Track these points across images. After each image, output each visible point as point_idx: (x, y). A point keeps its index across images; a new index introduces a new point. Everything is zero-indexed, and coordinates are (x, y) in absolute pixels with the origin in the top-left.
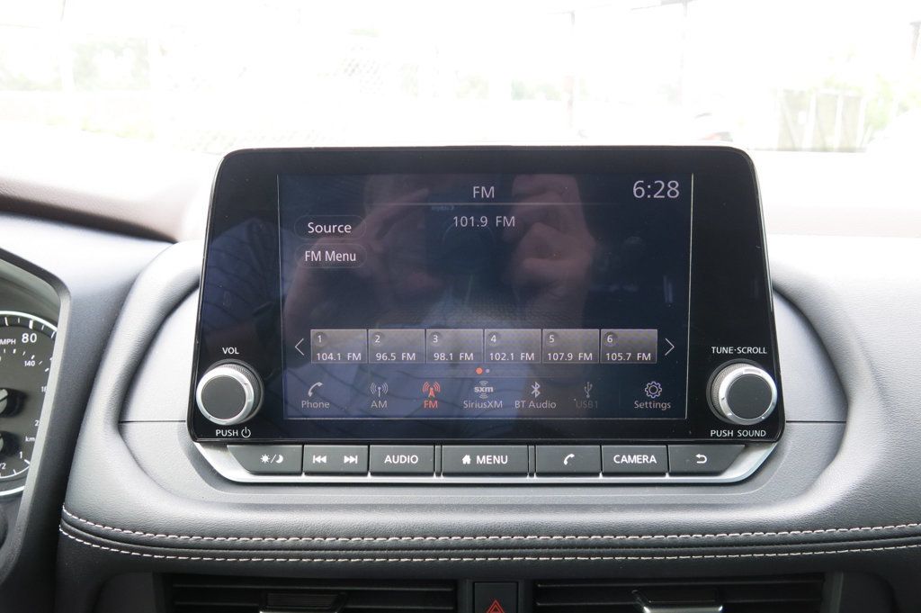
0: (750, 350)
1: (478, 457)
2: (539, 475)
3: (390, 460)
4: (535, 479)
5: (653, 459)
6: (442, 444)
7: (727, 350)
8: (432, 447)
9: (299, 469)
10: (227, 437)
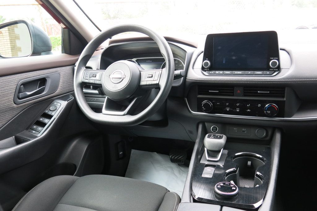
3: (226, 73)
4: (245, 75)
5: (261, 73)
6: (233, 71)
7: (273, 58)
9: (215, 74)
10: (206, 70)
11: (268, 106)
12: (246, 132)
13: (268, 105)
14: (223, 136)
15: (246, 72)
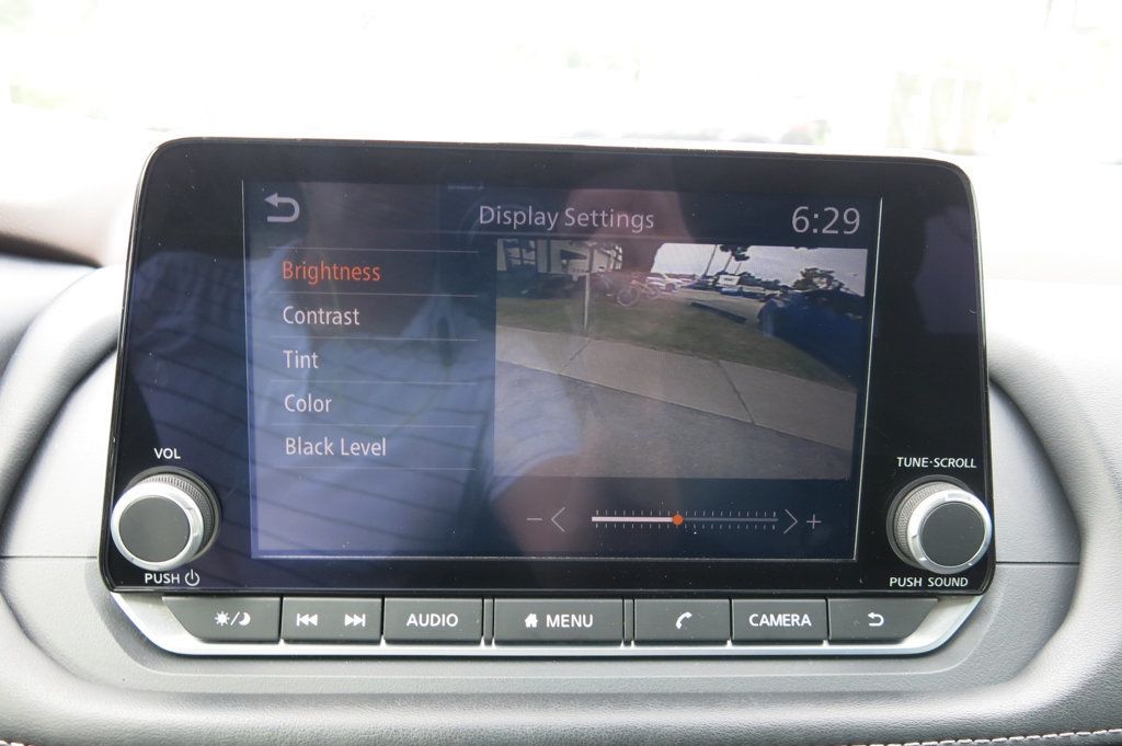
0: (952, 462)
1: (549, 617)
2: (639, 643)
3: (415, 622)
4: (633, 650)
5: (807, 620)
6: (494, 596)
7: (920, 462)
8: (480, 601)
9: (274, 635)
10: (162, 584)
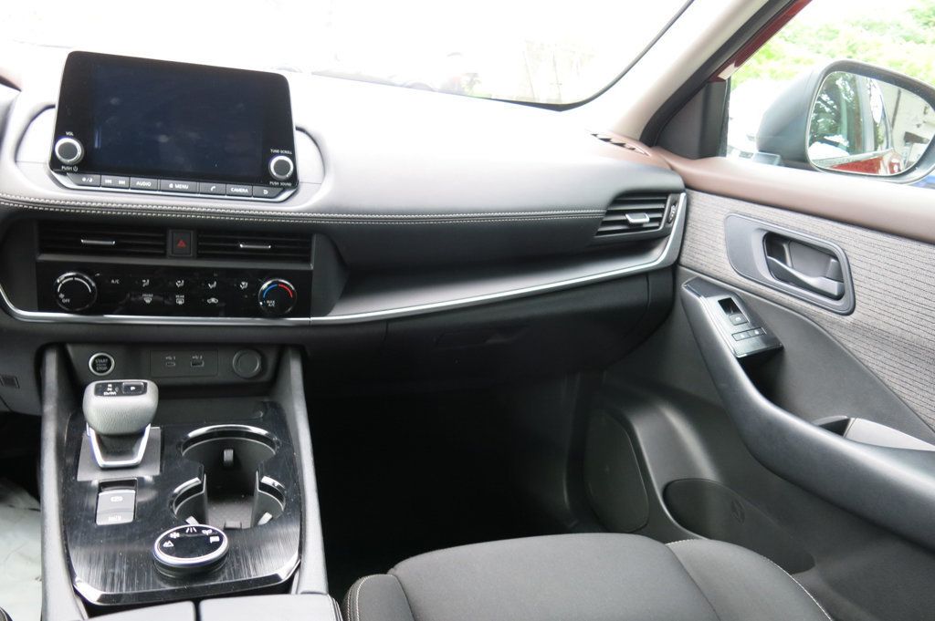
2: (201, 194)
3: (139, 184)
4: (199, 196)
5: (247, 191)
6: (161, 179)
8: (157, 180)
9: (99, 185)
10: (66, 169)
11: (269, 285)
12: (203, 365)
13: (269, 282)
14: (145, 384)
15: (203, 186)
